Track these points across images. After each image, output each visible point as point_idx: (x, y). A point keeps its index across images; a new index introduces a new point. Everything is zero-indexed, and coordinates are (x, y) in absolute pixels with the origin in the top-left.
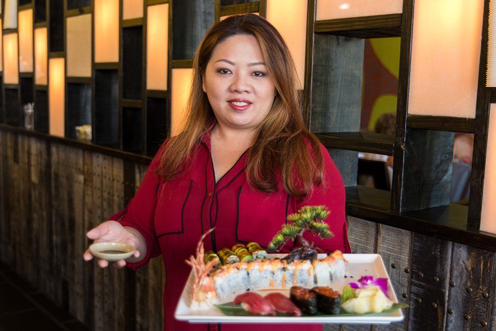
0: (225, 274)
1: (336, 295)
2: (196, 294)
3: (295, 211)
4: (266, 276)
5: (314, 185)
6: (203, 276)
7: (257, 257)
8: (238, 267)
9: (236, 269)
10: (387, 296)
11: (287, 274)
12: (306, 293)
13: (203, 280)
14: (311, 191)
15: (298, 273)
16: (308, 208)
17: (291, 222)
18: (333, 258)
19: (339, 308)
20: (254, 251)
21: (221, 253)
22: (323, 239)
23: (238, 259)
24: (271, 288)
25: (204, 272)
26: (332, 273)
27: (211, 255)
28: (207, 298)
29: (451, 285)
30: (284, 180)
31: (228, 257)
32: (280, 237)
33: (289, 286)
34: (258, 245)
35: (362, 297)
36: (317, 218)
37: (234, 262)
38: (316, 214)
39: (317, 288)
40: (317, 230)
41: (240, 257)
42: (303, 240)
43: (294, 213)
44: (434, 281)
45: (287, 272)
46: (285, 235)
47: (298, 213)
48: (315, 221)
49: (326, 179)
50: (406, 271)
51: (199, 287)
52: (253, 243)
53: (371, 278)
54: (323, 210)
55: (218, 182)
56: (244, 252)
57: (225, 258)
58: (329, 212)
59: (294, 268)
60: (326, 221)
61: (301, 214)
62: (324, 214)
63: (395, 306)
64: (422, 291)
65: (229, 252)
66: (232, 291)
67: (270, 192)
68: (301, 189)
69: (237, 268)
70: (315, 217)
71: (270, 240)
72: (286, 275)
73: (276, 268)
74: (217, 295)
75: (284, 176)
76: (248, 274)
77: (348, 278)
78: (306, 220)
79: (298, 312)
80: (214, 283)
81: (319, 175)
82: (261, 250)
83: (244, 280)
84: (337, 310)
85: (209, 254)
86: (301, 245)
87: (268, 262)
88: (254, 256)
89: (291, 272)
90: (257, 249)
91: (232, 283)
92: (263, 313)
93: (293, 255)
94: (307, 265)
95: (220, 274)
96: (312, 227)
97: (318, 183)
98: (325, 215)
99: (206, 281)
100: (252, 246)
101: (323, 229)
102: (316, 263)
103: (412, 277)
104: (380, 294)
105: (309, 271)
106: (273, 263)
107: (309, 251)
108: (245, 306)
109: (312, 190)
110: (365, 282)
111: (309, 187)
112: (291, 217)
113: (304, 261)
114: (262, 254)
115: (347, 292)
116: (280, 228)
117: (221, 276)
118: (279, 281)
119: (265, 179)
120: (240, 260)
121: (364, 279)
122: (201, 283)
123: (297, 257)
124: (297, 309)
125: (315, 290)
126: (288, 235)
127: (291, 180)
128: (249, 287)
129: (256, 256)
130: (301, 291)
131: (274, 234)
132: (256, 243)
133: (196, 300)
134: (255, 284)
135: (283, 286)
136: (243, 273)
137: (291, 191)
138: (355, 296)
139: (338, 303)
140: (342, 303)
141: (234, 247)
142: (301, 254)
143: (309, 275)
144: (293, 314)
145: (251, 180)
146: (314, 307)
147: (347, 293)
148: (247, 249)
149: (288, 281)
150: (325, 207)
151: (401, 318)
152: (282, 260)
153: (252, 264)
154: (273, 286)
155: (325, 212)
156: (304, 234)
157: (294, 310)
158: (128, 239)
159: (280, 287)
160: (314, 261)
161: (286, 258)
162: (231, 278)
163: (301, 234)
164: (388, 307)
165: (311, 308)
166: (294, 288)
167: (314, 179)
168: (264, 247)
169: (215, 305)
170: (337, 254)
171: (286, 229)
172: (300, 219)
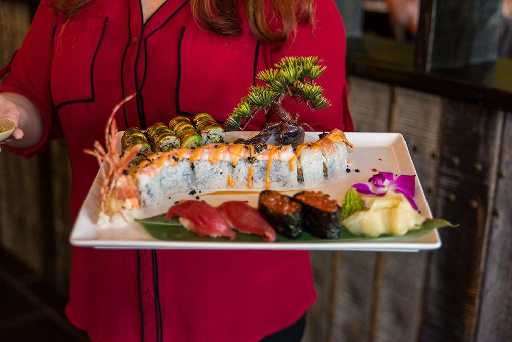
0: (154, 169)
1: (334, 208)
2: (105, 202)
3: (269, 65)
4: (221, 171)
5: (299, 23)
6: (116, 174)
7: (209, 137)
8: (176, 157)
9: (172, 160)
10: (415, 207)
11: (255, 168)
12: (284, 203)
13: (116, 181)
14: (293, 33)
15: (272, 166)
16: (291, 60)
17: (264, 83)
18: (330, 143)
19: (338, 228)
20: (205, 128)
21: (152, 131)
22: (313, 110)
23: (177, 142)
24: (231, 189)
25: (118, 168)
26: (328, 166)
27: (135, 134)
28: (124, 208)
29: (499, 175)
30: (251, 15)
31: (161, 138)
32: (245, 108)
33: (259, 187)
34: (211, 118)
35: (376, 210)
36: (305, 76)
37: (172, 147)
38: (303, 70)
39: (302, 193)
40: (306, 97)
41: (181, 138)
42: (283, 111)
43: (268, 68)
44: (474, 170)
45: (255, 164)
46: (252, 104)
47: (275, 68)
48: (302, 81)
49: (318, 15)
50: (433, 156)
51: (110, 192)
52: (202, 115)
53: (389, 176)
54: (315, 64)
55: (148, 21)
56: (189, 130)
57: (157, 139)
58: (324, 68)
59: (266, 158)
60: (319, 81)
61: (279, 69)
62: (316, 70)
63: (427, 224)
64: (455, 184)
65: (163, 129)
66: (167, 195)
67: (229, 35)
68: (279, 30)
69: (173, 157)
70: (301, 74)
71: (230, 111)
72: (253, 168)
73: (238, 158)
74: (142, 204)
75: (251, 9)
76: (193, 167)
77: (352, 173)
78: (287, 80)
79: (271, 235)
80: (137, 183)
81: (307, 7)
82: (215, 126)
83: (186, 177)
84: (335, 231)
85: (132, 133)
86: (278, 119)
87: (225, 148)
88: (205, 137)
89: (261, 164)
90: (209, 124)
91: (168, 182)
92: (215, 235)
93: (266, 135)
94: (287, 154)
95: (145, 169)
96: (296, 91)
97: (304, 21)
98: (318, 73)
99: (121, 182)
100: (200, 119)
101: (314, 95)
102: (303, 151)
103: (441, 164)
104: (406, 205)
105: (290, 162)
106: (232, 150)
107: (291, 128)
108: (185, 223)
109: (296, 31)
110: (380, 182)
111: (290, 27)
112: (262, 75)
113: (283, 148)
114: (217, 133)
115: (350, 200)
116: (246, 93)
117: (146, 172)
118: (241, 179)
119: (221, 14)
120: (182, 143)
121: (378, 177)
122: (113, 185)
123: (272, 138)
124: (270, 229)
125: (299, 197)
126: (259, 105)
127: (262, 15)
128: (194, 188)
129: (206, 135)
130: (276, 200)
131: (236, 102)
132: (207, 115)
133: (107, 213)
134: (204, 182)
135: (248, 186)
136: (184, 166)
137: (262, 33)
138: (364, 208)
139: (337, 220)
140: (343, 219)
141: (173, 122)
142: (278, 133)
143: (291, 169)
144: (263, 239)
145: (199, 17)
146: (297, 226)
147: (352, 202)
148: (194, 124)
149: (257, 178)
150: (319, 59)
151: (438, 245)
152: (247, 143)
153: (200, 151)
154: (232, 186)
155: (318, 67)
156: (283, 102)
157: (266, 230)
158: (7, 112)
159: (244, 189)
160: (298, 147)
161: (254, 141)
162: (165, 175)
163: (279, 102)
164: (416, 225)
165: (292, 227)
166: (266, 193)
167: (298, 14)
168: (220, 122)
169: (136, 220)
170: (335, 135)
171: (255, 95)
172: (278, 78)
